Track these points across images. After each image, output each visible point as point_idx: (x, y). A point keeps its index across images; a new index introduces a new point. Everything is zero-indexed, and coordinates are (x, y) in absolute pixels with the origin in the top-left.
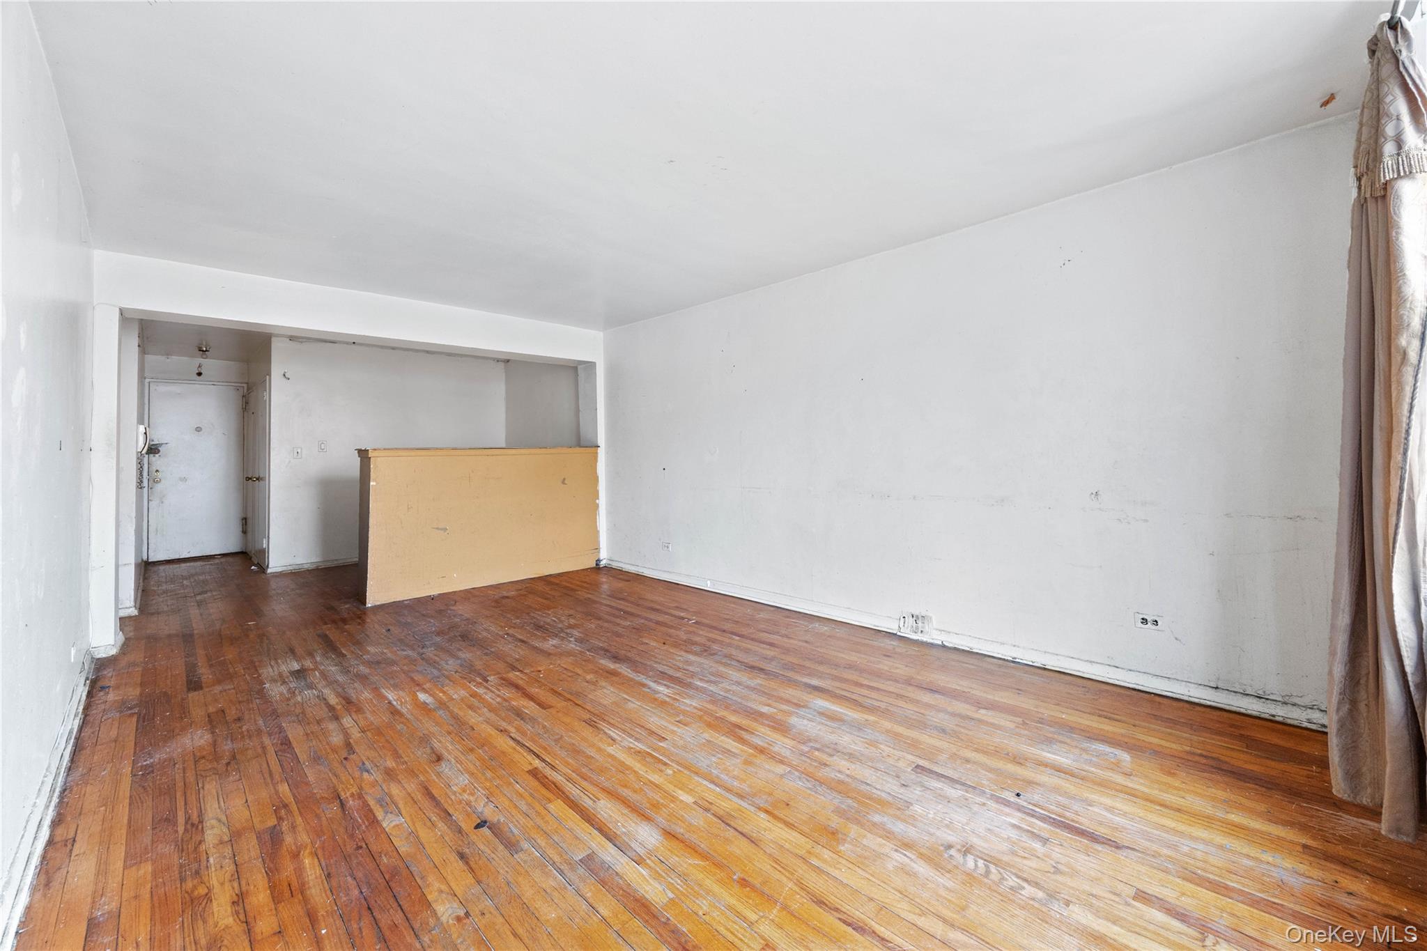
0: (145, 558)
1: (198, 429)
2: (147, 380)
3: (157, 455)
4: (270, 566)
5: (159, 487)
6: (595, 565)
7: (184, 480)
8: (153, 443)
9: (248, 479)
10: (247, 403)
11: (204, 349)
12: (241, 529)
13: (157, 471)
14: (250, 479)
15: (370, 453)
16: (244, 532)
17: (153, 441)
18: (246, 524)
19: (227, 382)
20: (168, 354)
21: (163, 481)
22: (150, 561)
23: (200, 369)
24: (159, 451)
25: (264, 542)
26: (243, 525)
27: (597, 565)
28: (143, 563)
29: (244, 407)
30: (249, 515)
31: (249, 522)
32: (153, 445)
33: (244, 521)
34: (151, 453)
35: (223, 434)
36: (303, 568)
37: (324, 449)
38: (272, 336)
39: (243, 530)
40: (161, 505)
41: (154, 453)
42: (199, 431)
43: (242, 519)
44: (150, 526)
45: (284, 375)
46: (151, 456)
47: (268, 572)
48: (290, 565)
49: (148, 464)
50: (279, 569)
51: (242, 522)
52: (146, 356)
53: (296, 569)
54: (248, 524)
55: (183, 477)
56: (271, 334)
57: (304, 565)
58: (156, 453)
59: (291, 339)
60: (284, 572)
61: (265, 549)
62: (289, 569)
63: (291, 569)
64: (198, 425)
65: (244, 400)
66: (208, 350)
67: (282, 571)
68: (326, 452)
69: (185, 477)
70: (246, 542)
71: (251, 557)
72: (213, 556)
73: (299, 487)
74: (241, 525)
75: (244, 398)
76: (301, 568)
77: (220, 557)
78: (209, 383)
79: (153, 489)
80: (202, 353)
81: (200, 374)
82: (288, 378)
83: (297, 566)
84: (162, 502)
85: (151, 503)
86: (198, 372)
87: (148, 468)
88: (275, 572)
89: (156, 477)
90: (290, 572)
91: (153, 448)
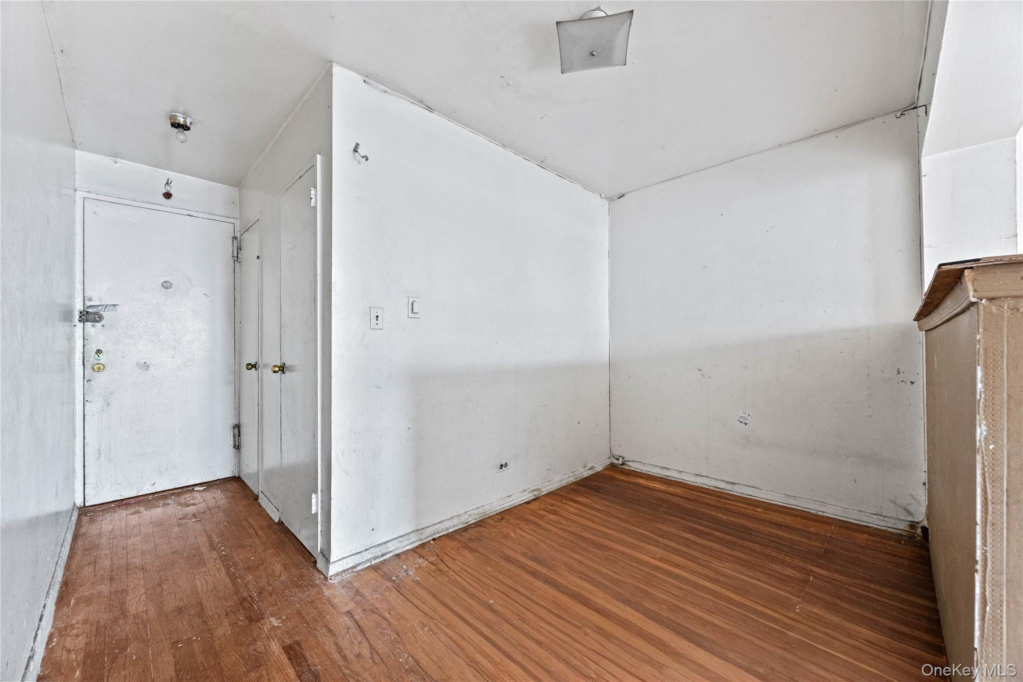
0: (79, 500)
1: (166, 285)
2: (79, 195)
3: (98, 325)
4: (333, 558)
5: (100, 379)
7: (144, 366)
8: (91, 304)
11: (181, 121)
12: (232, 443)
13: (99, 352)
14: (250, 366)
16: (237, 447)
17: (91, 300)
18: (239, 436)
19: (210, 214)
20: (116, 155)
21: (108, 368)
22: (87, 504)
23: (168, 188)
24: (101, 318)
26: (234, 436)
28: (76, 514)
29: (236, 255)
30: (245, 421)
31: (245, 433)
32: (90, 307)
33: (236, 431)
34: (88, 321)
35: (205, 294)
36: (389, 553)
37: (417, 313)
38: (331, 66)
39: (235, 444)
40: (105, 408)
41: (93, 321)
42: (167, 288)
43: (234, 427)
44: (87, 444)
45: (355, 150)
46: (88, 324)
47: (330, 573)
48: (366, 550)
49: (84, 339)
50: (350, 563)
51: (234, 432)
52: (77, 151)
53: (378, 557)
54: (241, 435)
55: (143, 362)
56: (331, 62)
57: (389, 544)
58: (97, 321)
59: (366, 79)
60: (359, 568)
61: (316, 514)
62: (365, 559)
63: (369, 557)
64: (166, 279)
65: (235, 244)
66: (188, 125)
67: (353, 567)
68: (419, 318)
69: (145, 363)
70: (239, 464)
71: (260, 500)
72: (191, 488)
73: (379, 387)
74: (232, 436)
75: (235, 241)
76: (384, 552)
77: (202, 489)
78: (182, 212)
79: (92, 383)
80: (178, 132)
81: (168, 195)
82: (363, 157)
83: (377, 549)
84: (108, 404)
85: (88, 405)
86: (165, 191)
87: (84, 346)
88: (341, 569)
89: (97, 362)
90: (368, 564)
91: (91, 313)
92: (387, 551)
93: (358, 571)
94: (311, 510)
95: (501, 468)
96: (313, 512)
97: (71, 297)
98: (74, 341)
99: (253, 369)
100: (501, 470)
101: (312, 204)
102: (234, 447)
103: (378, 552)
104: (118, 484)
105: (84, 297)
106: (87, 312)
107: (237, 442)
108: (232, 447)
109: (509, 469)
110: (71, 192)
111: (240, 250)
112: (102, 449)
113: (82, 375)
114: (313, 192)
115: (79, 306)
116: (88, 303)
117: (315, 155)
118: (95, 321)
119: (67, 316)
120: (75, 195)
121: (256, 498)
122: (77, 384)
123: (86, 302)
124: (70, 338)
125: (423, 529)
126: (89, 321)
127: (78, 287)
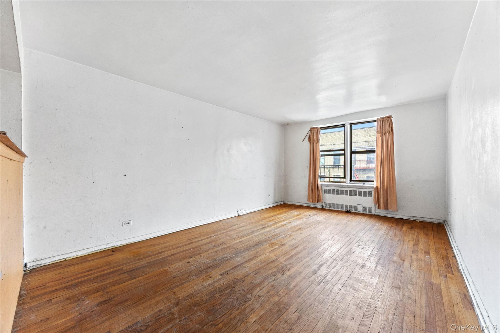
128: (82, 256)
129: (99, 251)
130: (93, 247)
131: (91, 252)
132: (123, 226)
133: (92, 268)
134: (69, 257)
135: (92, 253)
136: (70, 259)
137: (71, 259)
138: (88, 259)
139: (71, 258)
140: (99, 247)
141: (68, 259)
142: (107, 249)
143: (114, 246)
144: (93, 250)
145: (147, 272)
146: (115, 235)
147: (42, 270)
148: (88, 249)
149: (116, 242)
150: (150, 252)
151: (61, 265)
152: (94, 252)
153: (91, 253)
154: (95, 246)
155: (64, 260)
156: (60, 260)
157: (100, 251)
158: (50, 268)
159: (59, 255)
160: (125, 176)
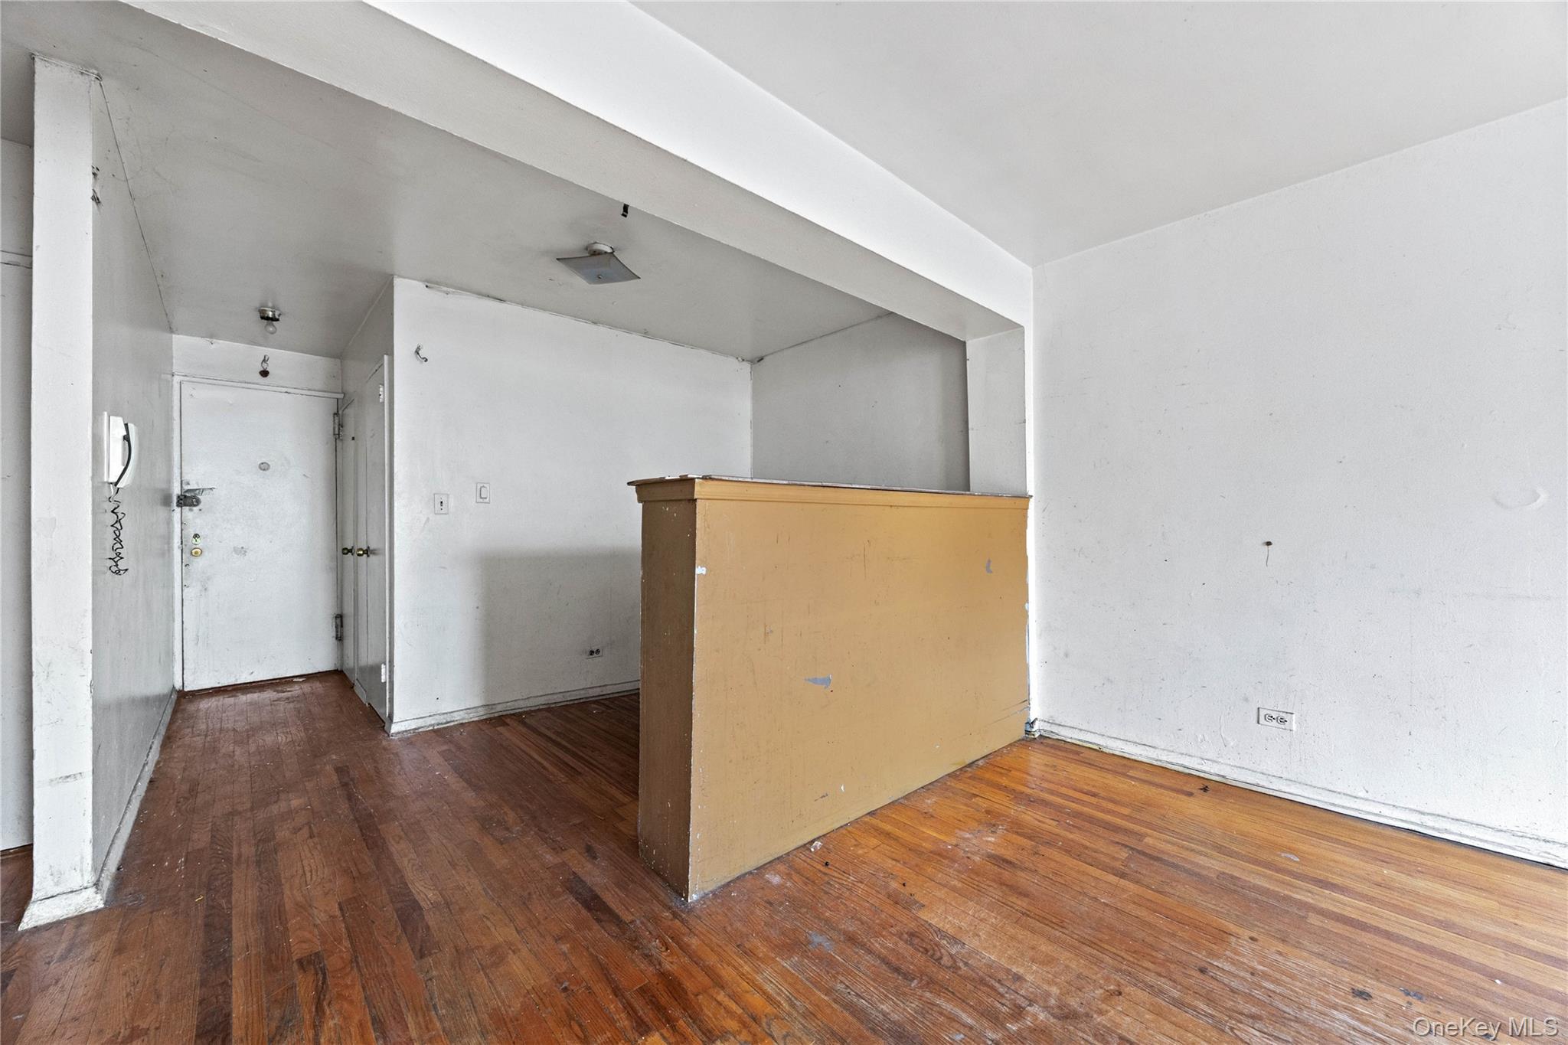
0: (178, 685)
1: (264, 467)
2: (177, 379)
3: (195, 509)
4: (396, 719)
5: (199, 564)
6: (1023, 734)
7: (241, 551)
8: (189, 487)
9: (347, 551)
10: (341, 425)
11: (270, 314)
12: (334, 634)
13: (196, 536)
14: (350, 551)
15: (697, 488)
16: (340, 638)
17: (188, 484)
18: (342, 626)
19: (309, 390)
20: (212, 336)
21: (206, 553)
22: (186, 690)
23: (265, 365)
24: (198, 502)
25: (383, 671)
26: (336, 627)
27: (1027, 732)
28: (174, 697)
29: (337, 432)
30: (349, 610)
31: (349, 622)
32: (188, 491)
33: (339, 620)
34: (185, 505)
35: (304, 475)
36: (453, 721)
37: (486, 498)
38: (393, 278)
39: (337, 635)
40: (203, 593)
41: (191, 506)
42: (264, 470)
43: (336, 617)
44: (186, 629)
45: (417, 352)
46: (186, 509)
47: (392, 731)
48: (430, 716)
49: (182, 523)
50: (413, 725)
51: (336, 623)
52: (174, 336)
53: (442, 724)
54: (344, 625)
55: (240, 547)
56: (392, 275)
57: (455, 714)
58: (195, 506)
59: (428, 285)
60: (420, 730)
61: (385, 683)
62: (429, 723)
63: (433, 722)
64: (264, 460)
65: (337, 421)
66: (277, 317)
67: (416, 729)
68: (489, 503)
69: (242, 548)
70: (341, 655)
71: (355, 688)
72: (291, 679)
73: (444, 568)
74: (334, 627)
75: (336, 418)
76: (449, 720)
77: (301, 680)
78: (280, 389)
79: (190, 567)
80: (267, 325)
81: (265, 373)
82: (423, 358)
83: (442, 717)
84: (206, 589)
85: (186, 590)
86: (262, 369)
87: (182, 530)
88: (404, 729)
89: (195, 546)
90: (431, 728)
91: (189, 497)
92: (452, 719)
93: (419, 733)
94: (381, 680)
95: (591, 655)
96: (383, 681)
97: (169, 481)
98: (173, 525)
99: (350, 554)
100: (591, 656)
101: (381, 400)
102: (337, 638)
103: (442, 719)
104: (217, 671)
105: (182, 481)
106: (185, 496)
107: (339, 633)
108: (334, 639)
109: (602, 656)
110: (169, 376)
111: (342, 427)
112: (200, 634)
113: (180, 559)
114: (381, 389)
115: (176, 491)
116: (186, 488)
117: (383, 356)
118: (192, 505)
119: (166, 501)
120: (173, 380)
121: (352, 687)
122: (175, 568)
123: (183, 486)
124: (169, 522)
125: (494, 704)
126: (187, 506)
127: (176, 471)
128: (1133, 760)
129: (1176, 768)
130: (1164, 750)
131: (1157, 760)
132: (1260, 722)
133: (1102, 794)
134: (1107, 747)
135: (1159, 764)
136: (1107, 751)
137: (1110, 754)
138: (1131, 773)
139: (1111, 752)
140: (1180, 756)
141: (1104, 750)
142: (1202, 775)
143: (1223, 777)
144: (1164, 758)
145: (1172, 891)
146: (1232, 744)
147: (1052, 747)
148: (1151, 749)
149: (1235, 766)
150: (1289, 855)
151: (1078, 753)
152: (1164, 765)
153: (1155, 763)
154: (1171, 749)
155: (1097, 748)
156: (1091, 743)
157: (1181, 769)
158: (1066, 751)
159: (1091, 732)
160: (1266, 547)
